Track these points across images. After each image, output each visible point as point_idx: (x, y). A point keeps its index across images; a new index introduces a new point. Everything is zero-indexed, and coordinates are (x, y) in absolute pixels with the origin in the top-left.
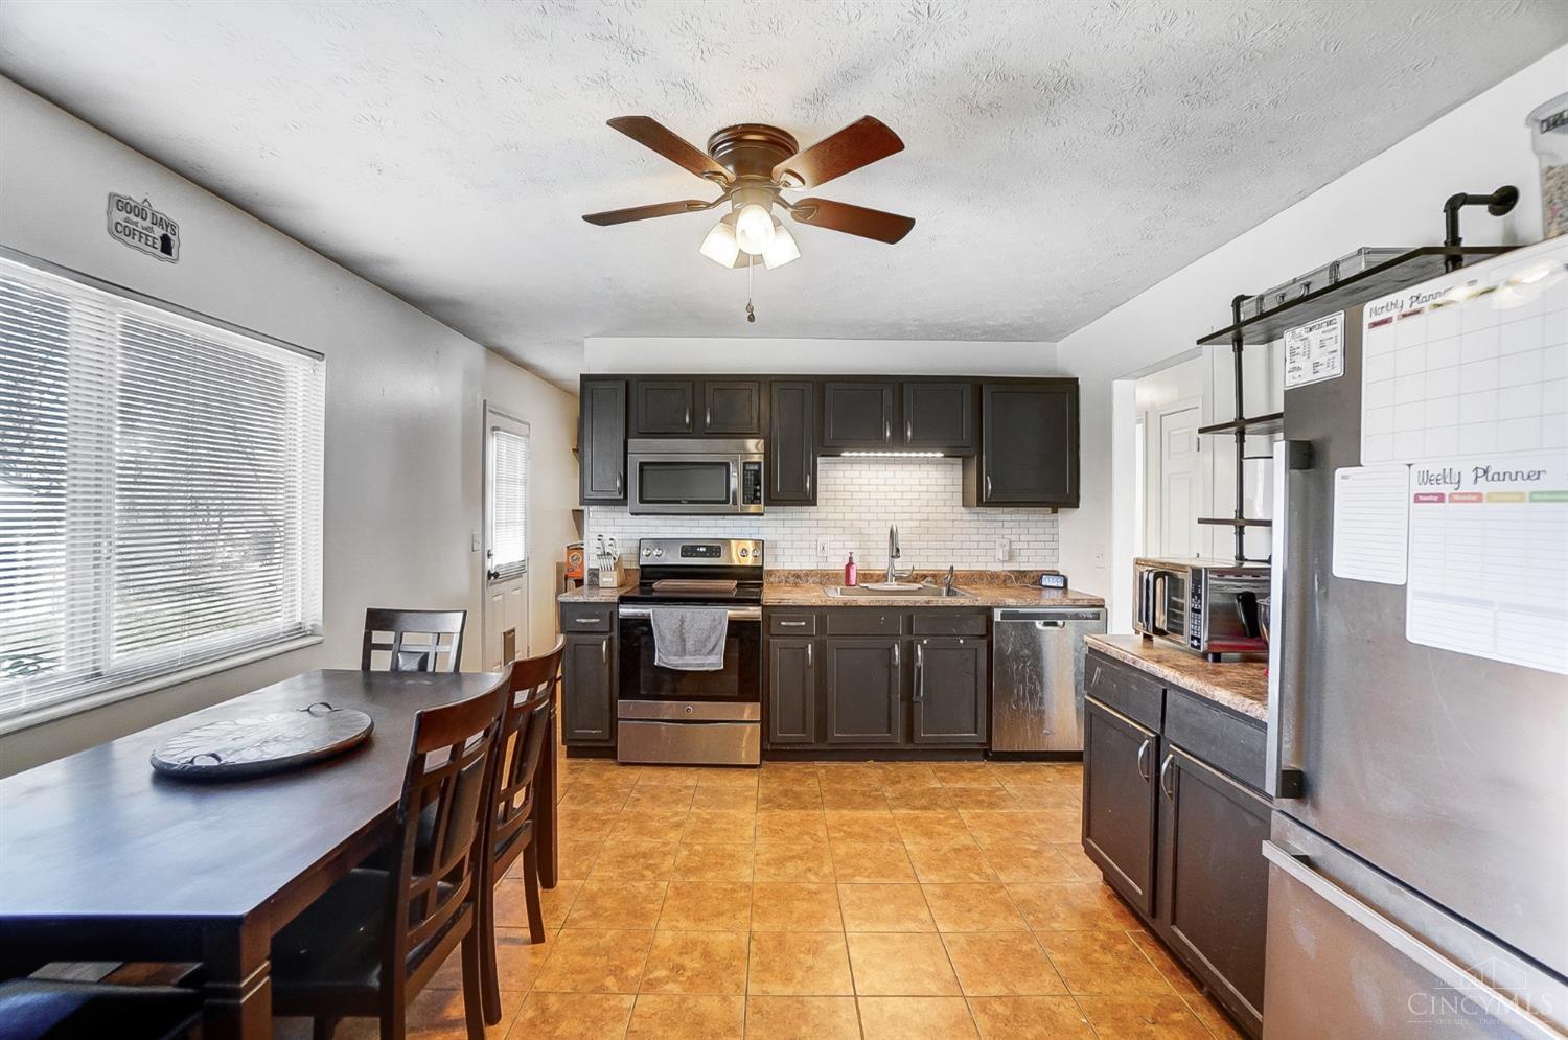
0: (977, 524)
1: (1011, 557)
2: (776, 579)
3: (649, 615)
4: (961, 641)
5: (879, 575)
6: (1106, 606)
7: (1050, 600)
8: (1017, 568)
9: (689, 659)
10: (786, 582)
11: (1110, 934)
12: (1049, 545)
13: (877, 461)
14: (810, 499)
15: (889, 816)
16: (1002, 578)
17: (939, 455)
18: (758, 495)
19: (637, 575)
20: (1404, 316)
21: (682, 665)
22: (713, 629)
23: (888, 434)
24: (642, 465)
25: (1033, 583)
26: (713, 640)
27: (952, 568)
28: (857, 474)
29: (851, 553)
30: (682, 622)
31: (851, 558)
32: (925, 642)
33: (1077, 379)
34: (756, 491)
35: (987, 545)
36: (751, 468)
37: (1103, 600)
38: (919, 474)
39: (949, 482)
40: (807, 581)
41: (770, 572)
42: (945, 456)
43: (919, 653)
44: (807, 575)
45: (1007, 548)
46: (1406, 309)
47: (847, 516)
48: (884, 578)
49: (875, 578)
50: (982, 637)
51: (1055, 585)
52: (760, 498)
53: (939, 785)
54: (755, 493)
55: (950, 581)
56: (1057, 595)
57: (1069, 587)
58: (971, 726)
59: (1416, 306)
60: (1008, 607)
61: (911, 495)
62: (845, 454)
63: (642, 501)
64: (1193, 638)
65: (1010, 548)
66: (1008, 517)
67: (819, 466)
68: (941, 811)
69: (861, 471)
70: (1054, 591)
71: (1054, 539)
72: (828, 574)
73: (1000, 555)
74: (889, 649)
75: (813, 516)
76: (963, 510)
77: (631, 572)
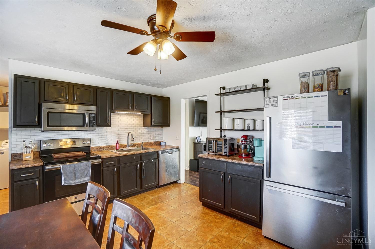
0: (147, 131)
1: (154, 138)
2: (94, 150)
3: (60, 168)
4: (153, 160)
5: (124, 146)
6: (179, 148)
7: (163, 148)
8: (155, 141)
9: (77, 181)
10: (97, 150)
11: (214, 216)
12: (161, 135)
13: (123, 114)
14: (109, 125)
15: (150, 209)
16: (152, 144)
17: (140, 113)
18: (94, 124)
19: (38, 154)
20: (290, 99)
21: (75, 183)
22: (86, 169)
23: (131, 107)
24: (49, 113)
25: (159, 144)
26: (86, 172)
27: (143, 142)
28: (118, 118)
29: (117, 140)
30: (75, 168)
31: (117, 142)
32: (145, 162)
33: (170, 98)
34: (94, 123)
35: (148, 136)
36: (92, 115)
37: (179, 147)
38: (133, 118)
39: (140, 120)
40: (104, 149)
41: (92, 148)
42: (141, 114)
43: (144, 165)
44: (104, 147)
45: (153, 136)
46: (290, 98)
47: (115, 130)
48: (126, 146)
49: (123, 147)
50: (157, 159)
51: (164, 144)
52: (95, 125)
53: (153, 198)
54: (93, 123)
55: (143, 146)
56: (164, 147)
57: (167, 144)
58: (155, 181)
59: (292, 98)
60: (162, 151)
61: (132, 124)
62: (116, 112)
63: (48, 126)
64: (225, 153)
65: (154, 136)
66: (153, 129)
67: (111, 115)
68: (160, 204)
69: (123, 117)
70: (163, 146)
71: (162, 134)
72: (110, 147)
73: (152, 138)
74: (136, 166)
75: (110, 130)
76: (144, 127)
77: (35, 153)
